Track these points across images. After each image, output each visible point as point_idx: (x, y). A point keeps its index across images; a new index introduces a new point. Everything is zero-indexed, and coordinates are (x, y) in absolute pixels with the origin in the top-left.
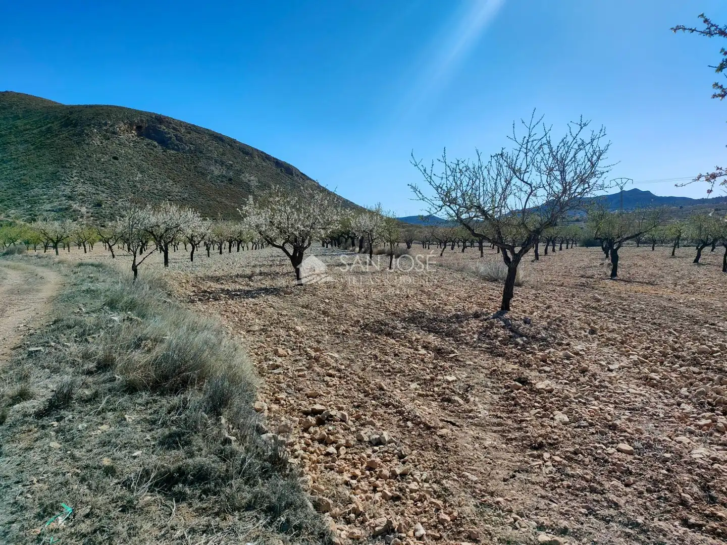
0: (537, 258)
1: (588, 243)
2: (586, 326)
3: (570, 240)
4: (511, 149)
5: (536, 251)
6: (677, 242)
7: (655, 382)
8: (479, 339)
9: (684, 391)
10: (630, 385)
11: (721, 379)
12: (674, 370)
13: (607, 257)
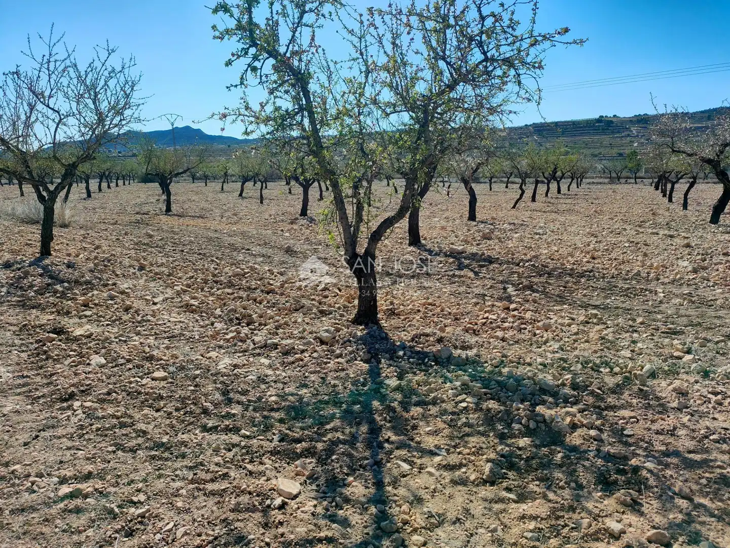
0: (89, 195)
1: (146, 179)
2: (136, 263)
3: (125, 177)
5: (87, 188)
6: (226, 177)
7: (194, 307)
8: (8, 292)
9: (218, 312)
10: (173, 315)
11: (248, 295)
12: (213, 295)
13: (163, 193)
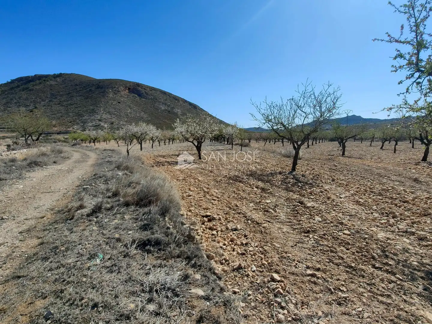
0: (308, 147)
1: (332, 140)
2: (330, 178)
3: (323, 139)
4: (297, 96)
5: (308, 144)
6: (373, 139)
7: (361, 203)
8: (281, 184)
9: (375, 207)
10: (350, 205)
11: (392, 202)
12: (370, 198)
13: (340, 146)
